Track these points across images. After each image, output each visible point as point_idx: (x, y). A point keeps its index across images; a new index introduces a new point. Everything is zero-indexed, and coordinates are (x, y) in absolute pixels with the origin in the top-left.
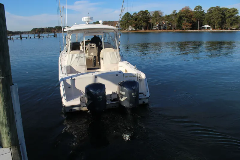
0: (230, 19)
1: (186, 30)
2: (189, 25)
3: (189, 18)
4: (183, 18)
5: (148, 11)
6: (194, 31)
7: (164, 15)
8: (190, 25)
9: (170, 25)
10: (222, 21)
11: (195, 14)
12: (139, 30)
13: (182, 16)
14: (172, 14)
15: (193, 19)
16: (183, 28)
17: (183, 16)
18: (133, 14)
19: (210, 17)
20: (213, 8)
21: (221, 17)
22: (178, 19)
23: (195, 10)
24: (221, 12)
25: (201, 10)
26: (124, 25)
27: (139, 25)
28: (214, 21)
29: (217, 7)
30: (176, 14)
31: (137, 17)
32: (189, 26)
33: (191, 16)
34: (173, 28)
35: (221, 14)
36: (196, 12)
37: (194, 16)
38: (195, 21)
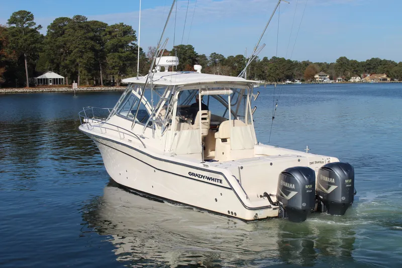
0: (116, 54)
6: (16, 90)
8: (2, 71)
10: (95, 60)
11: (14, 36)
19: (59, 47)
20: (63, 19)
21: (93, 49)
23: (13, 23)
24: (91, 34)
25: (30, 25)
28: (73, 62)
29: (78, 17)
35: (92, 39)
36: (15, 29)
37: (9, 43)
38: (13, 60)
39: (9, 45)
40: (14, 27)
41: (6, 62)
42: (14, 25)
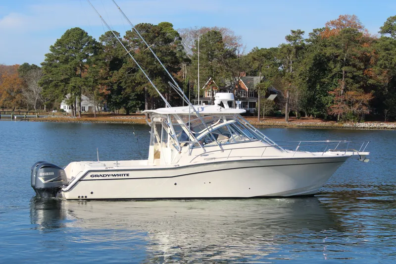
1: (346, 120)
2: (359, 98)
3: (360, 69)
4: (331, 65)
5: (171, 25)
6: (385, 125)
7: (244, 49)
8: (367, 97)
9: (272, 97)
11: (387, 50)
12: (128, 114)
13: (329, 59)
14: (284, 46)
15: (374, 71)
16: (335, 111)
17: (334, 58)
18: (102, 38)
22: (311, 70)
23: (387, 32)
26: (56, 86)
27: (128, 90)
30: (300, 49)
31: (121, 54)
32: (357, 101)
33: (366, 60)
34: (286, 111)
36: (388, 40)
37: (379, 60)
38: (382, 84)
39: (379, 63)
40: (388, 38)
41: (373, 87)
42: (388, 35)
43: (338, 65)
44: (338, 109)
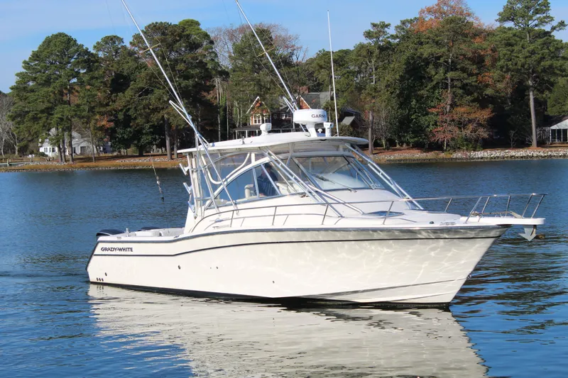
1: (456, 148)
2: (472, 116)
3: (471, 74)
4: (431, 70)
5: (197, 23)
7: (305, 53)
8: (484, 115)
9: (348, 121)
11: (510, 45)
12: (141, 155)
13: (427, 62)
14: (361, 47)
15: (491, 76)
16: (440, 137)
17: (435, 60)
18: (98, 47)
22: (402, 78)
25: (542, 21)
26: (35, 119)
27: (140, 120)
30: (386, 49)
31: (126, 68)
32: (470, 121)
33: (479, 61)
34: (369, 140)
36: (511, 32)
37: (498, 60)
38: (503, 94)
39: (499, 64)
40: (510, 29)
41: (491, 99)
42: (510, 24)
43: (441, 70)
44: (443, 133)
